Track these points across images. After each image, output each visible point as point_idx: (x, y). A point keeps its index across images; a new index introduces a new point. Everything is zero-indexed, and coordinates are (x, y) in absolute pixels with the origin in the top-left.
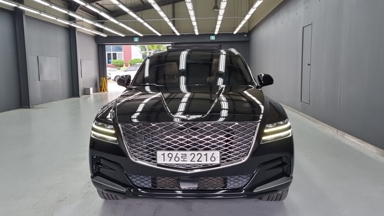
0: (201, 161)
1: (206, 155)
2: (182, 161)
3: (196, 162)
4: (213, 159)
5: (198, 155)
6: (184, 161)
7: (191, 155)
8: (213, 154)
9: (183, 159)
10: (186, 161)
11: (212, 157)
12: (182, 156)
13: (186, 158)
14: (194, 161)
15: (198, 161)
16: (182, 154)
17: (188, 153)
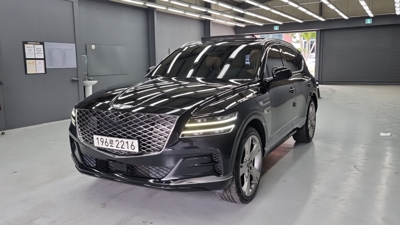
0: (124, 148)
1: (127, 143)
2: (110, 146)
3: (120, 149)
4: (133, 147)
5: (121, 142)
6: (111, 146)
7: (116, 142)
8: (133, 142)
9: (110, 145)
10: (113, 146)
11: (132, 145)
12: (110, 142)
13: (112, 144)
14: (119, 148)
15: (122, 148)
16: (110, 140)
17: (114, 139)
